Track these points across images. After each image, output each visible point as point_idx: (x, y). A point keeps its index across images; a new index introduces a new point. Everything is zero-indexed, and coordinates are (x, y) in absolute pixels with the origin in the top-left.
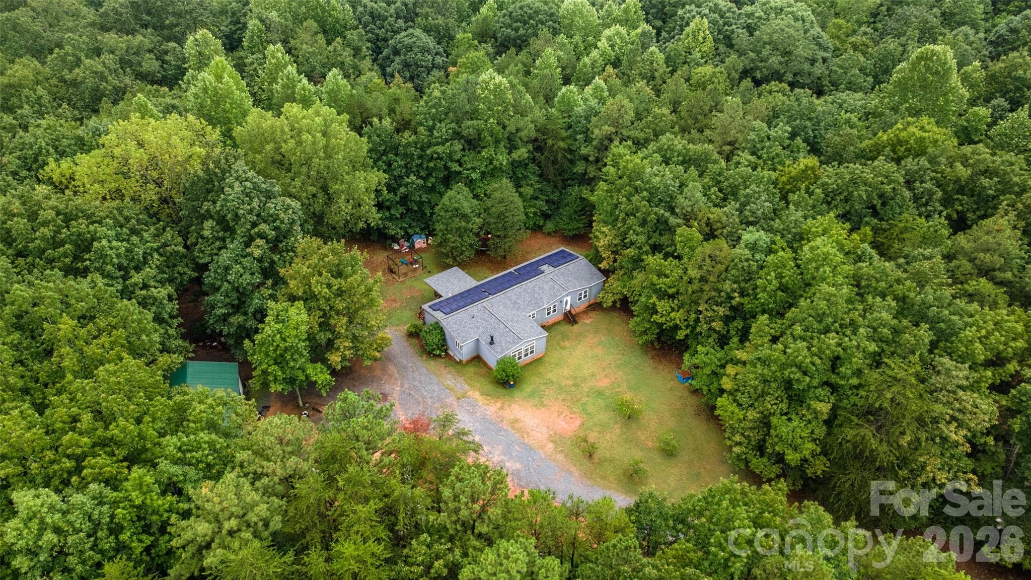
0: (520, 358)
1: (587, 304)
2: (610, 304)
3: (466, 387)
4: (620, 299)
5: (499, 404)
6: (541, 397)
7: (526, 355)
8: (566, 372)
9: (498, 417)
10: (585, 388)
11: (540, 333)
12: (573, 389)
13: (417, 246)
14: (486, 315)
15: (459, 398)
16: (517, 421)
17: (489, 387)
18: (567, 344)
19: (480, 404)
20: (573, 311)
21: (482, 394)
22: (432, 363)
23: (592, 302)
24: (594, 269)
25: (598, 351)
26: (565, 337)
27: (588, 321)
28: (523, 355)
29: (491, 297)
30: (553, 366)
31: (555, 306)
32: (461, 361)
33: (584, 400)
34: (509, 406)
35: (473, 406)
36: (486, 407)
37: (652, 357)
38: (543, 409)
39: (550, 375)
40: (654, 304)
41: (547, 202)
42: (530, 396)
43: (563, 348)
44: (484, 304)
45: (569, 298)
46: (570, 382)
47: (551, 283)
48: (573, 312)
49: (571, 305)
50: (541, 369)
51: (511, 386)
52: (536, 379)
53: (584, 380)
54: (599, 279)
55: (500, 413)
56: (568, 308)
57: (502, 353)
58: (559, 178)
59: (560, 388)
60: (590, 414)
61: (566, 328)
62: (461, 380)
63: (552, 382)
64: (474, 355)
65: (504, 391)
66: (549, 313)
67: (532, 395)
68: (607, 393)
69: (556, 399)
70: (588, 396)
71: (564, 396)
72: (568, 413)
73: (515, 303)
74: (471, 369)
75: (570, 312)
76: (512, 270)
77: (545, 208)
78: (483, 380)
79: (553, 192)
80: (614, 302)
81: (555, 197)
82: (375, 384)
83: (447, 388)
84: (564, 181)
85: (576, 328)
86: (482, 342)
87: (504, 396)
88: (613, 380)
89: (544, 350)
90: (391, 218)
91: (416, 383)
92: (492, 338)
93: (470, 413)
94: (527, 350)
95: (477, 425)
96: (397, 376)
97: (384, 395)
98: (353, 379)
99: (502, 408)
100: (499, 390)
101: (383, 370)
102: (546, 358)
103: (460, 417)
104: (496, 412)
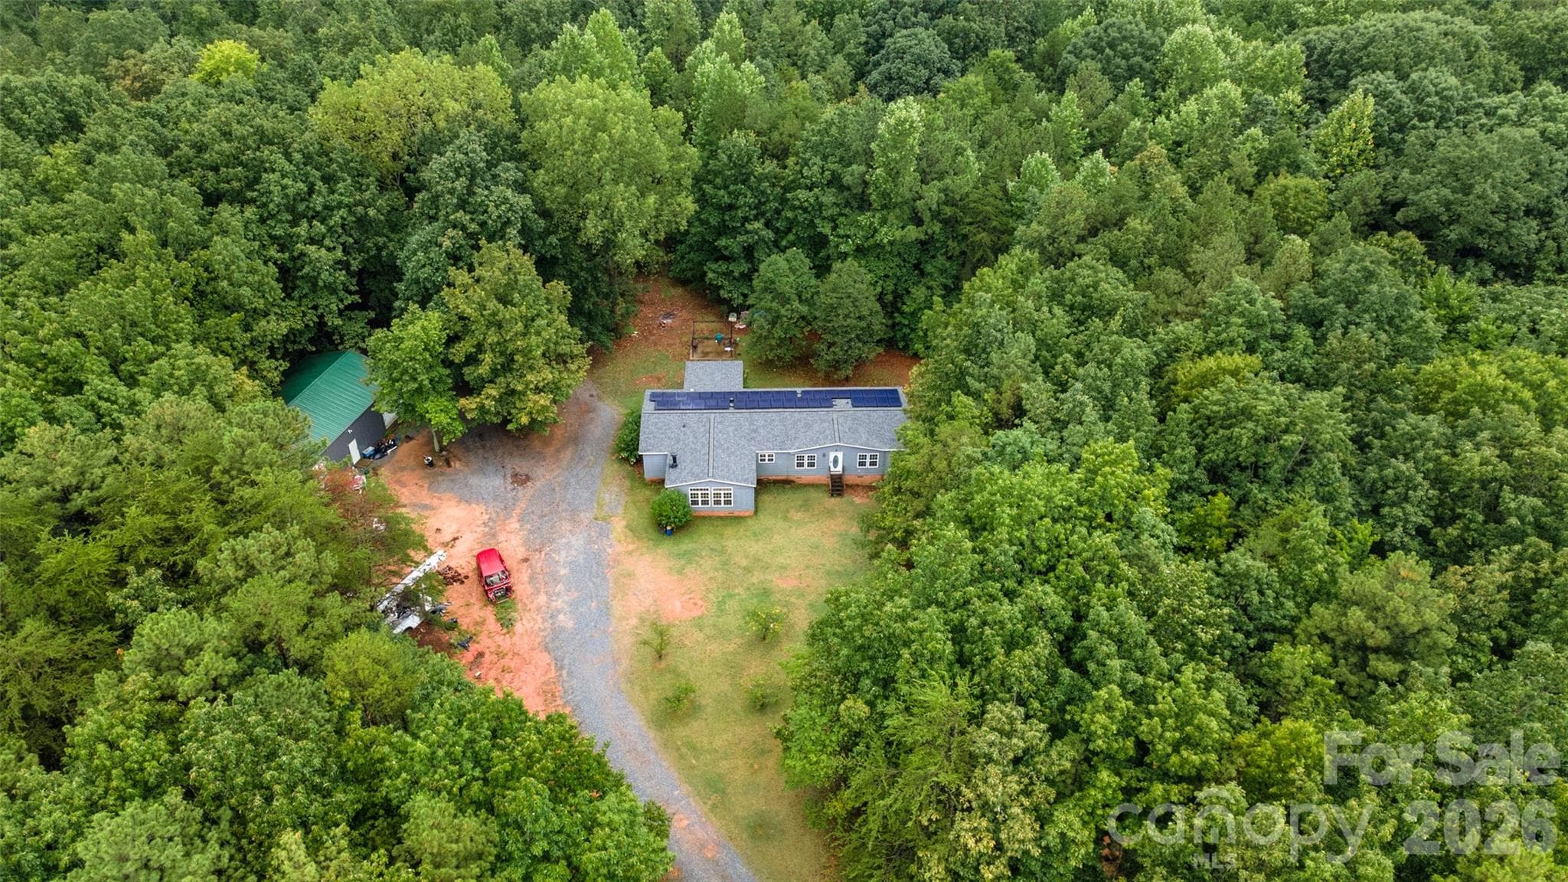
0: (703, 502)
1: (878, 477)
3: (620, 510)
5: (631, 547)
6: (689, 562)
7: (717, 502)
9: (615, 561)
10: (756, 578)
11: (746, 480)
12: (740, 572)
14: (701, 430)
15: (596, 519)
16: (631, 575)
17: (644, 522)
18: (797, 516)
19: (612, 536)
20: (846, 477)
21: (627, 527)
25: (828, 543)
26: (806, 506)
27: (859, 501)
28: (711, 500)
29: (731, 410)
31: (812, 458)
32: (644, 478)
33: (737, 591)
34: (642, 554)
35: (601, 535)
36: (615, 543)
38: (676, 577)
39: (730, 543)
42: (678, 555)
43: (787, 519)
44: (714, 415)
45: (840, 456)
46: (745, 562)
47: (826, 425)
48: (848, 480)
49: (844, 467)
50: (729, 531)
51: (665, 531)
52: (707, 539)
53: (766, 568)
55: (622, 557)
56: (839, 468)
57: (681, 482)
60: (723, 610)
61: (823, 497)
62: (623, 498)
63: (723, 552)
64: (661, 476)
65: (654, 535)
66: (800, 465)
67: (681, 555)
69: (705, 574)
70: (747, 589)
71: (717, 574)
73: (756, 430)
74: (648, 493)
75: (839, 477)
76: (800, 390)
82: (532, 462)
83: (598, 501)
85: (835, 501)
87: (649, 539)
88: (803, 585)
89: (752, 508)
90: (728, 274)
91: (573, 481)
92: (674, 459)
93: (590, 541)
94: (717, 495)
95: (581, 557)
96: (565, 463)
97: (528, 478)
98: (518, 447)
99: (630, 553)
100: (650, 530)
101: (558, 451)
102: (750, 522)
103: (573, 540)
104: (619, 554)
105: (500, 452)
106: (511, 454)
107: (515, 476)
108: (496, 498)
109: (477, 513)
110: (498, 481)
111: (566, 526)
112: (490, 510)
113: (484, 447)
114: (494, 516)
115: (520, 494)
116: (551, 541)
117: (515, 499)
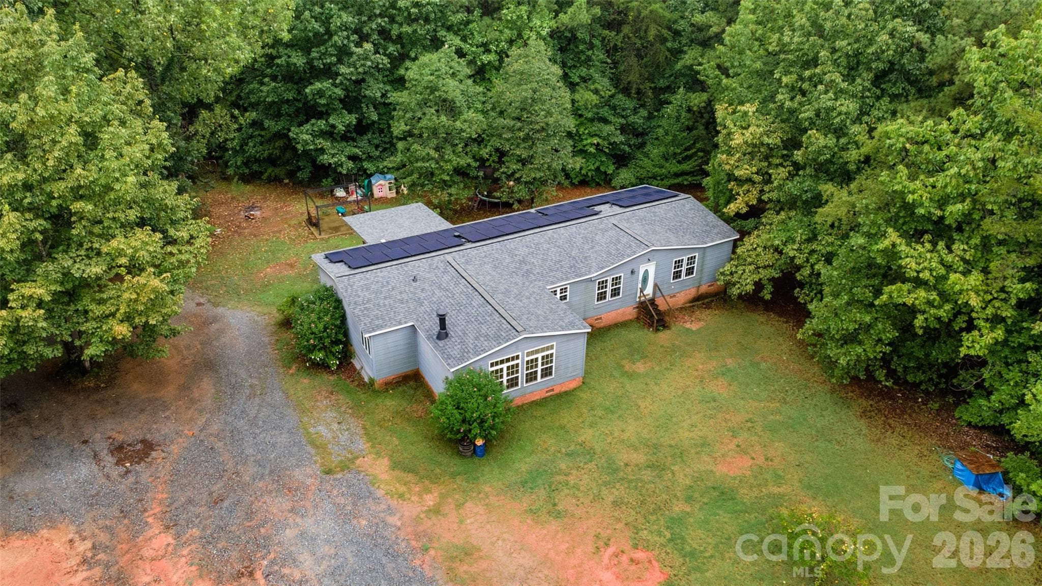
0: (513, 383)
1: (692, 293)
2: (750, 288)
3: (362, 444)
4: (772, 280)
5: (430, 500)
6: (553, 489)
7: (531, 377)
8: (631, 430)
9: (417, 536)
10: (682, 476)
11: (572, 325)
12: (647, 475)
13: (377, 193)
14: (446, 278)
15: (329, 472)
16: (468, 552)
17: (421, 449)
18: (640, 367)
19: (380, 493)
20: (659, 301)
21: (396, 465)
22: (306, 381)
23: (704, 289)
24: (712, 217)
25: (719, 388)
26: (635, 352)
27: (694, 327)
28: (522, 375)
29: (469, 245)
30: (599, 412)
31: (616, 280)
32: (372, 382)
33: (679, 507)
34: (459, 506)
35: (357, 498)
36: (394, 503)
37: (864, 413)
38: (554, 525)
39: (587, 435)
40: (892, 253)
41: (623, 129)
42: (524, 483)
43: (630, 376)
44: (449, 258)
45: (651, 268)
46: (639, 458)
47: (613, 233)
48: (662, 305)
49: (656, 286)
50: (567, 417)
51: (475, 452)
52: (548, 441)
53: (680, 454)
54: (725, 235)
55: (427, 524)
56: (649, 291)
57: (461, 359)
58: (648, 84)
59: (612, 468)
60: (692, 554)
61: (643, 336)
62: (355, 425)
63: (590, 453)
64: (404, 369)
65: (455, 464)
66: (602, 296)
67: (527, 483)
68: (746, 495)
69: (598, 498)
70: (689, 499)
71: (619, 491)
72: (627, 547)
73: (523, 262)
74: (391, 403)
75: (652, 301)
76: (533, 211)
77: (619, 139)
78: (410, 430)
79: (635, 111)
80: (759, 285)
81: (638, 120)
82: (143, 418)
83: (313, 443)
84: (657, 91)
85: (663, 336)
86: (422, 334)
87: (453, 475)
88: (760, 461)
89: (580, 372)
90: (330, 134)
91: (241, 423)
92: (442, 319)
93: (345, 517)
94: (532, 363)
95: (348, 553)
96: (208, 402)
97: (148, 446)
98: (100, 402)
99: (436, 511)
100: (444, 459)
101: (185, 388)
102: (585, 395)
103: (308, 524)
104: (417, 520)
105: (66, 421)
106: (92, 417)
107: (118, 450)
108: (93, 501)
109: (59, 545)
110: (85, 469)
111: (277, 505)
112: (89, 528)
113: (27, 422)
114: (103, 537)
115: (145, 478)
116: (264, 544)
117: (138, 489)
